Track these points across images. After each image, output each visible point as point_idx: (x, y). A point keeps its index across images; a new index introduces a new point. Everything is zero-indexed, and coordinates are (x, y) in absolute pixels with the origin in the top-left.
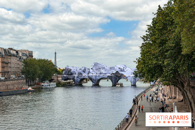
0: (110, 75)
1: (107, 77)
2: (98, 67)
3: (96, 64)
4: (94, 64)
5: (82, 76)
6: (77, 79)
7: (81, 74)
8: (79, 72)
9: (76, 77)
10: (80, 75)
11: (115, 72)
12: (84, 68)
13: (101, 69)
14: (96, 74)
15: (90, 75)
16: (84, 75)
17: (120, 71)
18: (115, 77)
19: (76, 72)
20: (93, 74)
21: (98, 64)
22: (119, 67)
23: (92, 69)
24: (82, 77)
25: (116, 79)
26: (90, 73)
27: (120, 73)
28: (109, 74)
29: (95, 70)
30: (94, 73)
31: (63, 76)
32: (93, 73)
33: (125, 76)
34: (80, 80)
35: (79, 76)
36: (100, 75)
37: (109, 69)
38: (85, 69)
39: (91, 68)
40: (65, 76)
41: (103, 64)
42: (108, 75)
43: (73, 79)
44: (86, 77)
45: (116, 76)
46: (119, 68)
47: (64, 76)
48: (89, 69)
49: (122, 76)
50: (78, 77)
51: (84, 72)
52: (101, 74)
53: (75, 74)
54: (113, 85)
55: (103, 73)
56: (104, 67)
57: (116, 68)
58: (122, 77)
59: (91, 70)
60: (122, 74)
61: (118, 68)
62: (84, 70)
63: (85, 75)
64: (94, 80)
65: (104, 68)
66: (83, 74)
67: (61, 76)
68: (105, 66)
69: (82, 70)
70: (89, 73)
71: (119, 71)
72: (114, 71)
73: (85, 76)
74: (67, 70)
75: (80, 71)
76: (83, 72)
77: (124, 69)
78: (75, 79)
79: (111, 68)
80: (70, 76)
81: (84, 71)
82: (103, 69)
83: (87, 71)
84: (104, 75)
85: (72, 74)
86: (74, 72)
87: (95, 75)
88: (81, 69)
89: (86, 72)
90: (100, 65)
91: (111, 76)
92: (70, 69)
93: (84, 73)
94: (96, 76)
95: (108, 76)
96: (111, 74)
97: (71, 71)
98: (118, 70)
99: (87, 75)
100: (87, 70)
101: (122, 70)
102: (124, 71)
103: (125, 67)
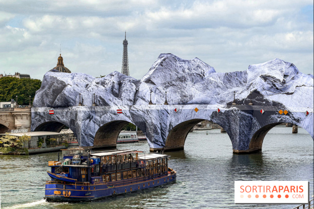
0: (223, 108)
1: (212, 117)
2: (173, 74)
3: (167, 61)
4: (159, 61)
5: (105, 112)
6: (88, 126)
7: (106, 104)
8: (94, 96)
9: (81, 115)
10: (99, 109)
11: (244, 95)
12: (115, 79)
13: (189, 83)
14: (166, 103)
15: (141, 106)
16: (114, 108)
17: (269, 89)
18: (243, 118)
19: (85, 95)
20: (151, 103)
21: (175, 59)
22: (267, 72)
23: (148, 81)
24: (108, 118)
25: (250, 126)
26: (140, 101)
27: (267, 101)
28: (222, 102)
29: (161, 88)
30: (155, 98)
31: (33, 111)
32: (154, 101)
33: (289, 113)
34: (97, 128)
35: (95, 112)
36: (180, 107)
37: (219, 81)
38: (120, 84)
39: (146, 77)
40: (41, 110)
41: (198, 62)
42: (214, 107)
43: (73, 124)
44: (121, 117)
45: (251, 112)
46: (265, 78)
47: (36, 113)
48: (137, 83)
49: (273, 113)
50: (89, 117)
51: (117, 95)
52: (184, 103)
53: (81, 104)
54: (234, 153)
55: (194, 100)
56: (199, 71)
57: (250, 75)
58: (275, 116)
59: (145, 88)
60: (275, 104)
61: (259, 79)
62: (116, 86)
63: (119, 108)
64: (156, 132)
65: (202, 76)
66: (111, 104)
67: (25, 110)
68: (207, 71)
69: (109, 86)
70: (134, 101)
71: (263, 93)
72: (240, 89)
73: (120, 112)
74: (49, 88)
75: (101, 91)
76: (111, 97)
77: (288, 79)
78: (80, 123)
79: (229, 78)
80: (59, 110)
81: (117, 92)
82: (194, 82)
83: (128, 90)
84: (197, 106)
85: (66, 104)
86: (77, 94)
87: (161, 107)
88: (103, 84)
89: (124, 94)
90: (186, 66)
91: (227, 114)
92: (62, 82)
93: (117, 100)
94: (162, 114)
95: (216, 114)
96: (229, 105)
97: (66, 92)
98: (259, 84)
99: (127, 108)
100: (127, 86)
101: (278, 85)
102: (285, 88)
103: (291, 70)
